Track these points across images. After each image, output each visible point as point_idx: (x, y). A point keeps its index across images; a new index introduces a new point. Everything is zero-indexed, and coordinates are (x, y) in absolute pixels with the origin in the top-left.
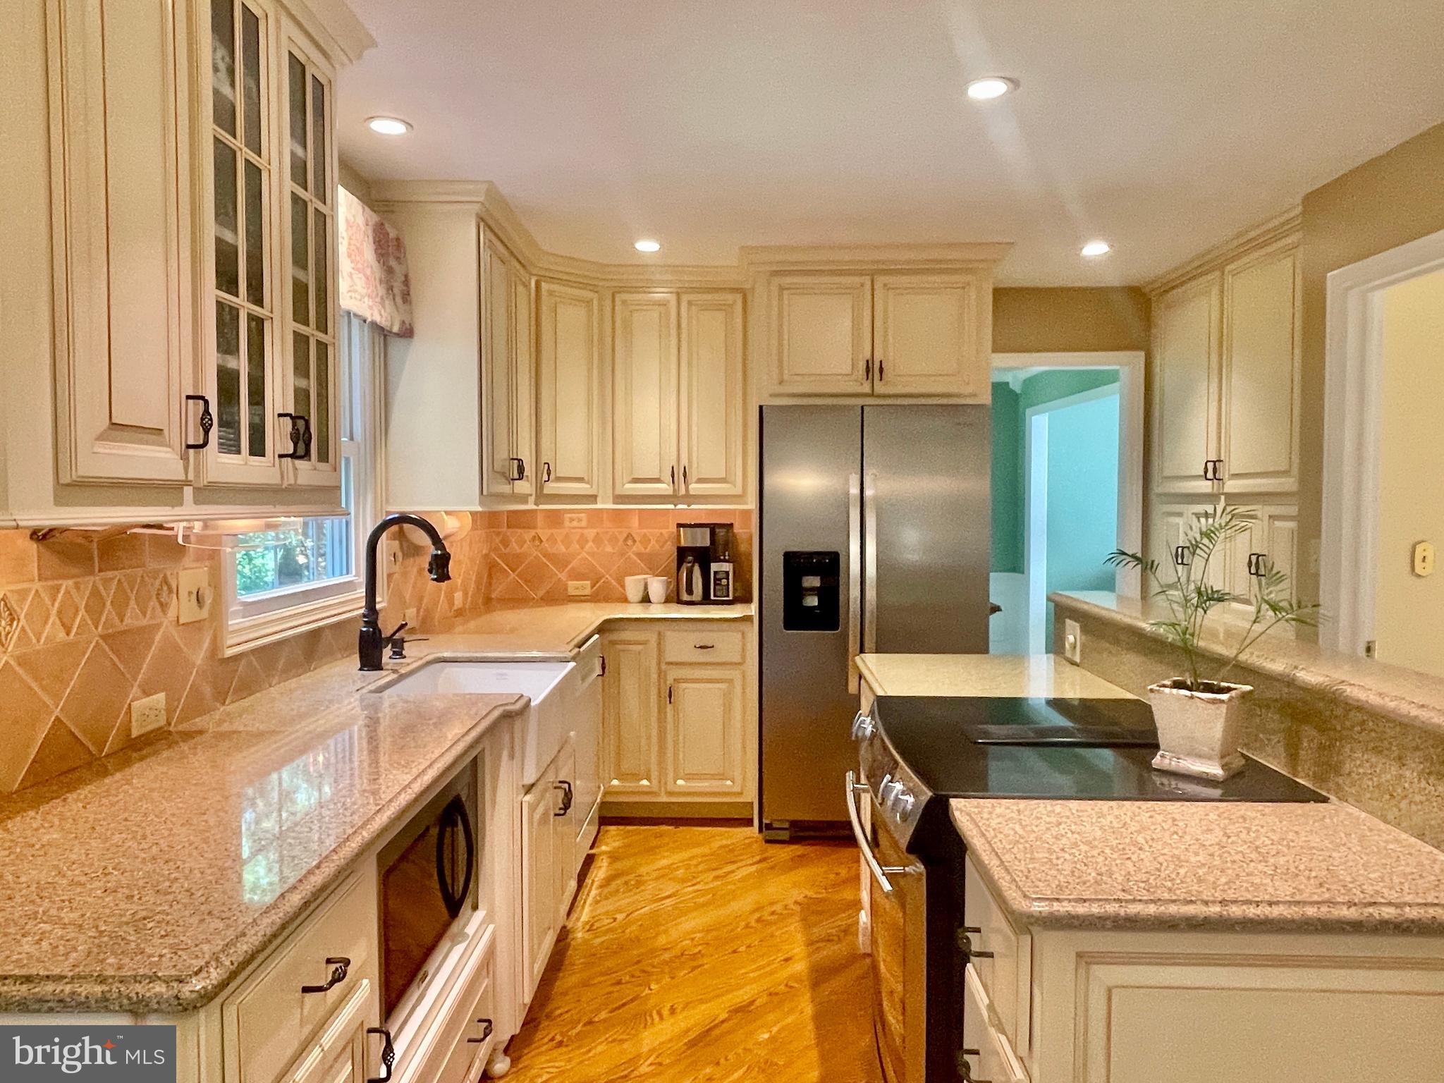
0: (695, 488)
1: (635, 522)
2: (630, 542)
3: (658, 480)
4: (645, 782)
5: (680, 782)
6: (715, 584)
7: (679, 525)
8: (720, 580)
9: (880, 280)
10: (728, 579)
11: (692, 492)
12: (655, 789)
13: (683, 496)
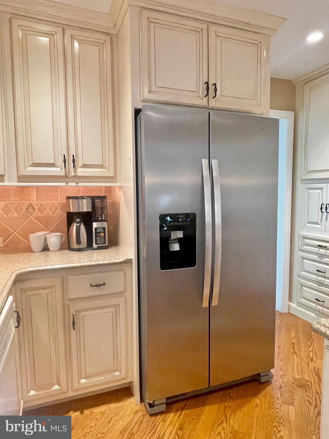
0: (81, 172)
1: (34, 196)
2: (31, 210)
3: (53, 165)
4: (56, 387)
5: (83, 381)
6: (96, 236)
7: (68, 198)
8: (100, 233)
9: (213, 29)
10: (104, 232)
11: (79, 174)
12: (65, 390)
13: (73, 177)
